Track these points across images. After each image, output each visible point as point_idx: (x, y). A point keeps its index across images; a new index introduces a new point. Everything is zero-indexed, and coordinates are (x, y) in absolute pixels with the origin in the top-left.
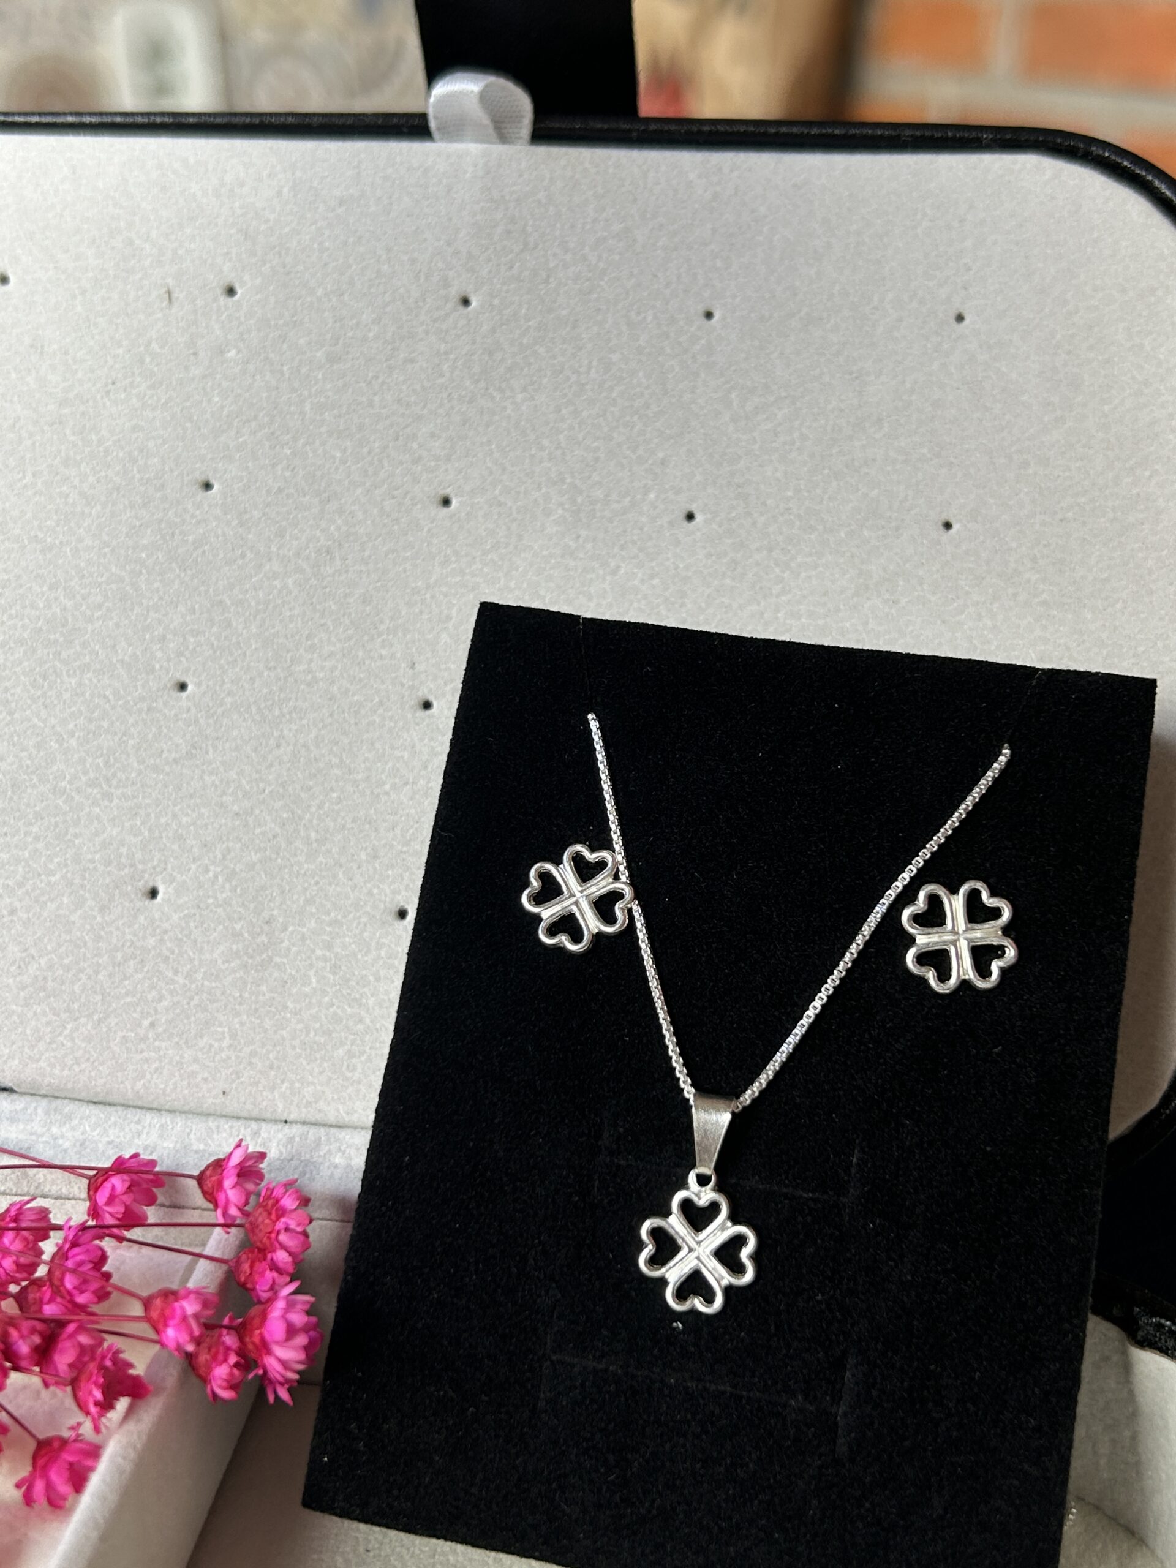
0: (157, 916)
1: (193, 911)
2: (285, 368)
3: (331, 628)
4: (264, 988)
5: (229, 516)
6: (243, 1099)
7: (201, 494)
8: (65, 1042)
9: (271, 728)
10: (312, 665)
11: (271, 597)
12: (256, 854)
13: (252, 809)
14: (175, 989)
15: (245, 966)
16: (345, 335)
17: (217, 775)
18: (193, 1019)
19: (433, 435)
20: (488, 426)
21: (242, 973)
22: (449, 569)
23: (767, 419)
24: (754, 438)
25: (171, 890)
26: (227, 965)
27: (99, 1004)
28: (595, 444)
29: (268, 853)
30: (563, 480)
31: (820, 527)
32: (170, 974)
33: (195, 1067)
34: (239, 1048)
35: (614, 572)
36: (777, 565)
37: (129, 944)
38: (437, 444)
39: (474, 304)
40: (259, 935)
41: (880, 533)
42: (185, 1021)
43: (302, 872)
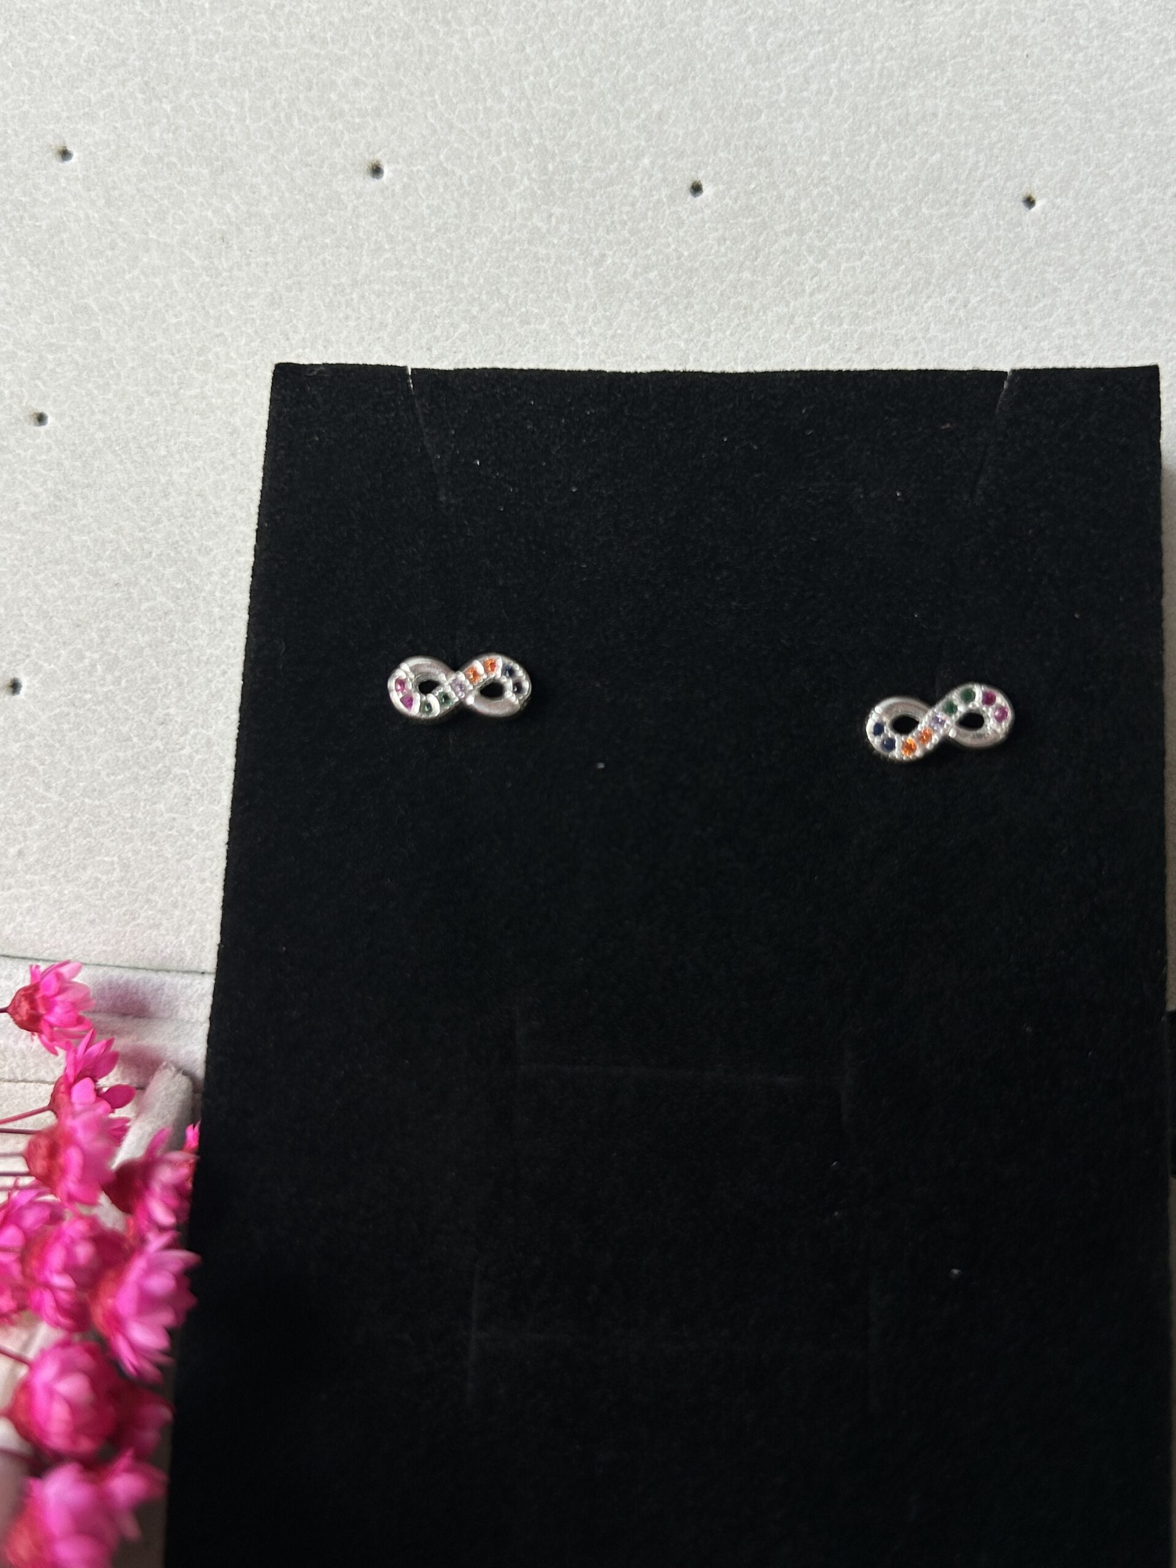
0: (20, 717)
1: (66, 709)
3: (230, 339)
4: (161, 806)
5: (93, 194)
6: (140, 945)
7: (57, 164)
9: (156, 471)
10: (207, 387)
11: (150, 299)
12: (143, 636)
13: (136, 577)
14: (47, 808)
15: (136, 779)
17: (89, 533)
18: (72, 846)
19: (356, 82)
20: (428, 69)
21: (132, 788)
22: (381, 260)
23: (795, 60)
24: (779, 85)
25: (36, 683)
26: (112, 777)
28: (571, 93)
29: (159, 635)
30: (529, 143)
31: (867, 203)
32: (40, 790)
33: (78, 906)
34: (133, 882)
35: (598, 263)
36: (811, 251)
38: (363, 94)
40: (152, 739)
41: (944, 210)
42: (63, 849)
43: (204, 658)
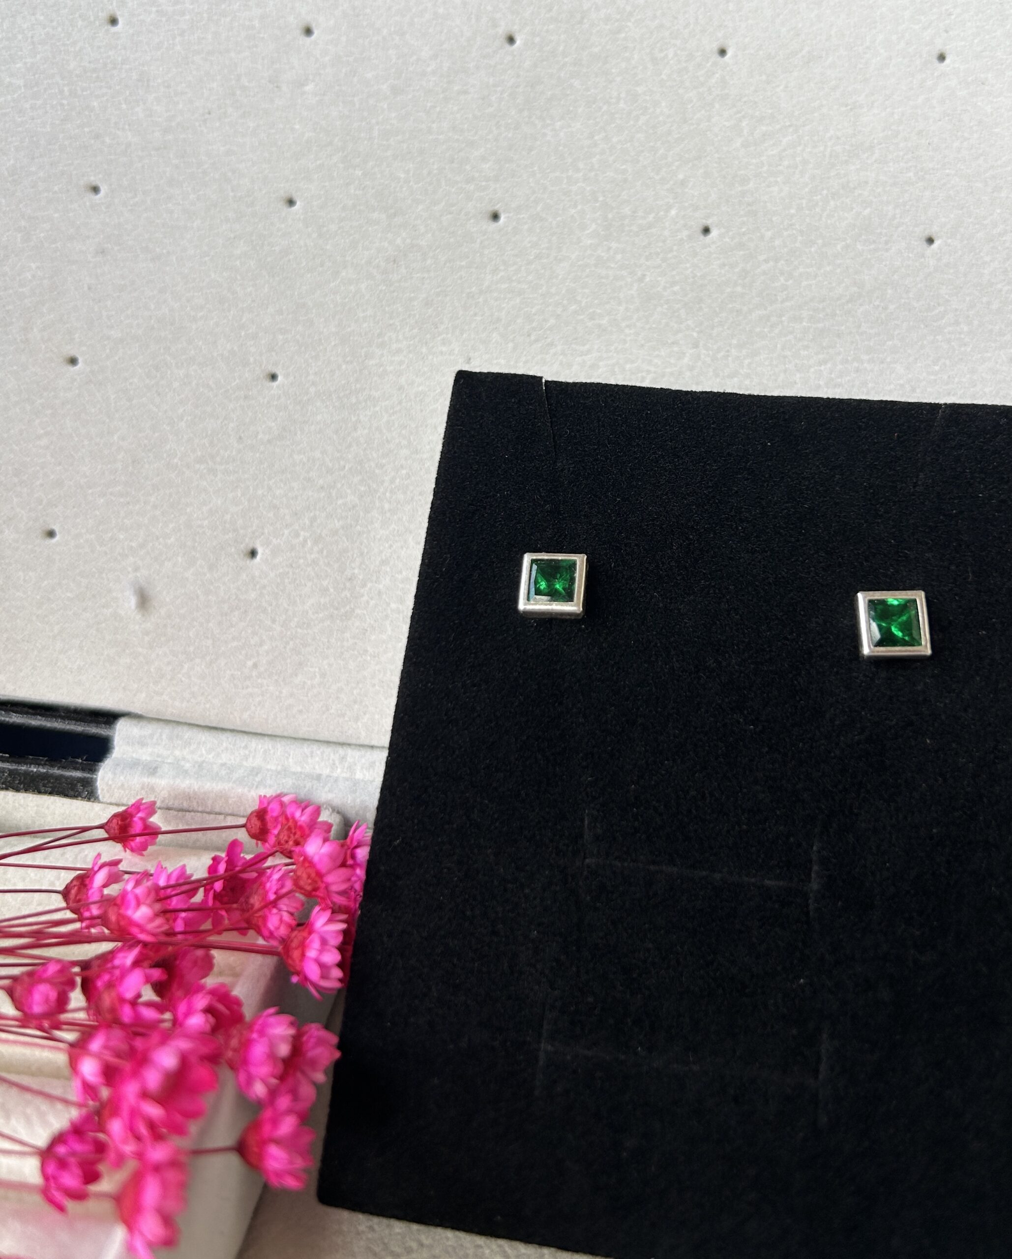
0: (257, 573)
1: (286, 570)
2: (356, 99)
3: (399, 328)
4: (347, 635)
5: (310, 229)
6: (332, 727)
7: (286, 210)
8: (183, 679)
9: (349, 413)
10: (383, 359)
11: (347, 300)
12: (338, 521)
13: (335, 483)
14: (273, 635)
15: (332, 616)
16: (407, 69)
17: (304, 453)
18: (289, 661)
19: (483, 158)
20: (530, 150)
21: (329, 623)
22: (499, 276)
23: (773, 145)
24: (762, 162)
25: (267, 551)
26: (316, 615)
27: (211, 647)
28: (624, 167)
29: (349, 521)
30: (596, 201)
31: (820, 242)
32: (269, 623)
33: (291, 701)
34: (328, 685)
35: (641, 279)
36: (782, 274)
37: (234, 597)
38: (487, 166)
39: (518, 42)
40: (343, 589)
41: (872, 246)
42: (283, 663)
43: (379, 537)
